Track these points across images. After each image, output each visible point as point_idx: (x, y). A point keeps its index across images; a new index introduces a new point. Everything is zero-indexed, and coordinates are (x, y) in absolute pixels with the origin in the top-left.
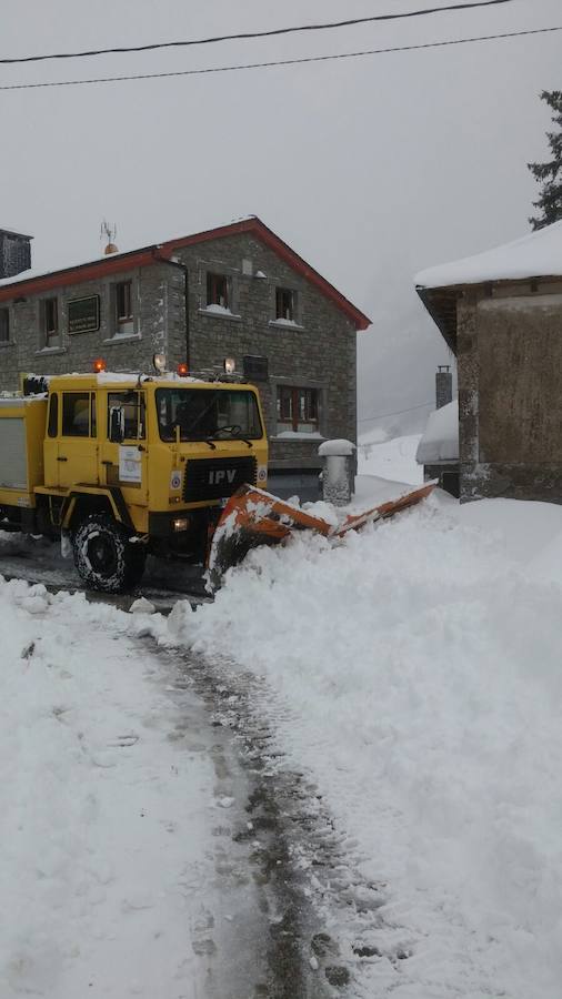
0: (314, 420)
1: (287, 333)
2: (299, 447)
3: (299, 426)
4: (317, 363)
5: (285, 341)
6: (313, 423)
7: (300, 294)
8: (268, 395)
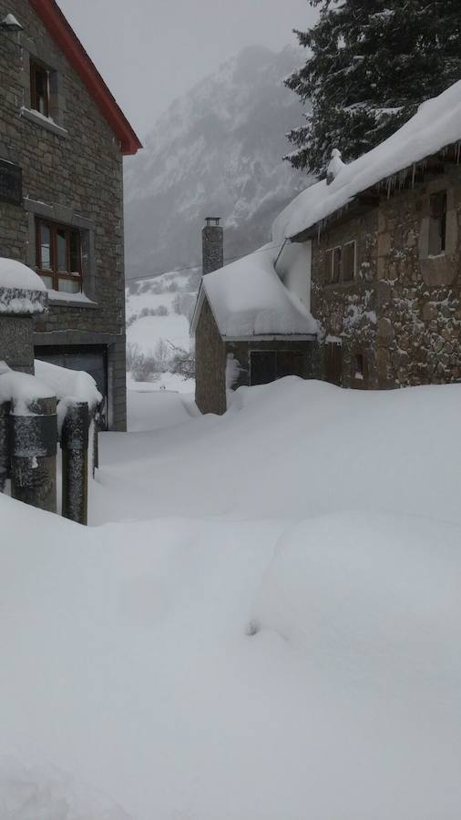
0: (77, 274)
1: (45, 135)
2: (63, 313)
3: (61, 281)
4: (81, 191)
5: (43, 146)
6: (75, 279)
7: (60, 77)
8: (23, 229)
